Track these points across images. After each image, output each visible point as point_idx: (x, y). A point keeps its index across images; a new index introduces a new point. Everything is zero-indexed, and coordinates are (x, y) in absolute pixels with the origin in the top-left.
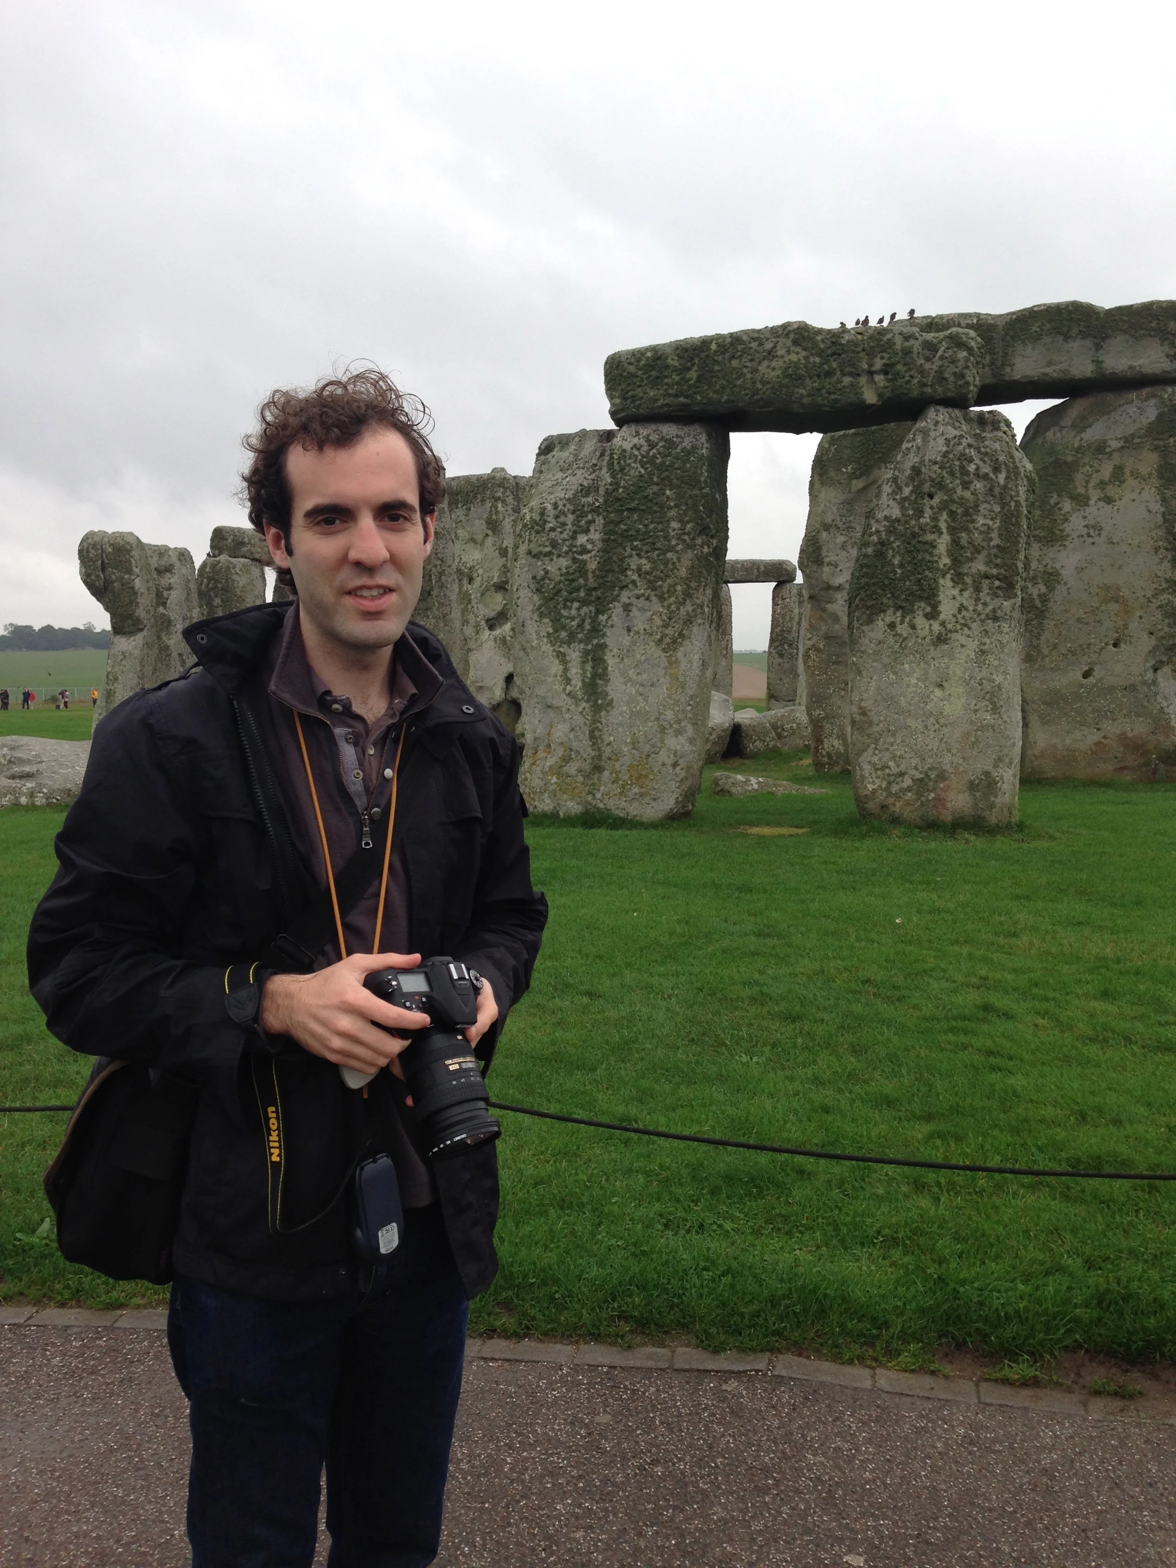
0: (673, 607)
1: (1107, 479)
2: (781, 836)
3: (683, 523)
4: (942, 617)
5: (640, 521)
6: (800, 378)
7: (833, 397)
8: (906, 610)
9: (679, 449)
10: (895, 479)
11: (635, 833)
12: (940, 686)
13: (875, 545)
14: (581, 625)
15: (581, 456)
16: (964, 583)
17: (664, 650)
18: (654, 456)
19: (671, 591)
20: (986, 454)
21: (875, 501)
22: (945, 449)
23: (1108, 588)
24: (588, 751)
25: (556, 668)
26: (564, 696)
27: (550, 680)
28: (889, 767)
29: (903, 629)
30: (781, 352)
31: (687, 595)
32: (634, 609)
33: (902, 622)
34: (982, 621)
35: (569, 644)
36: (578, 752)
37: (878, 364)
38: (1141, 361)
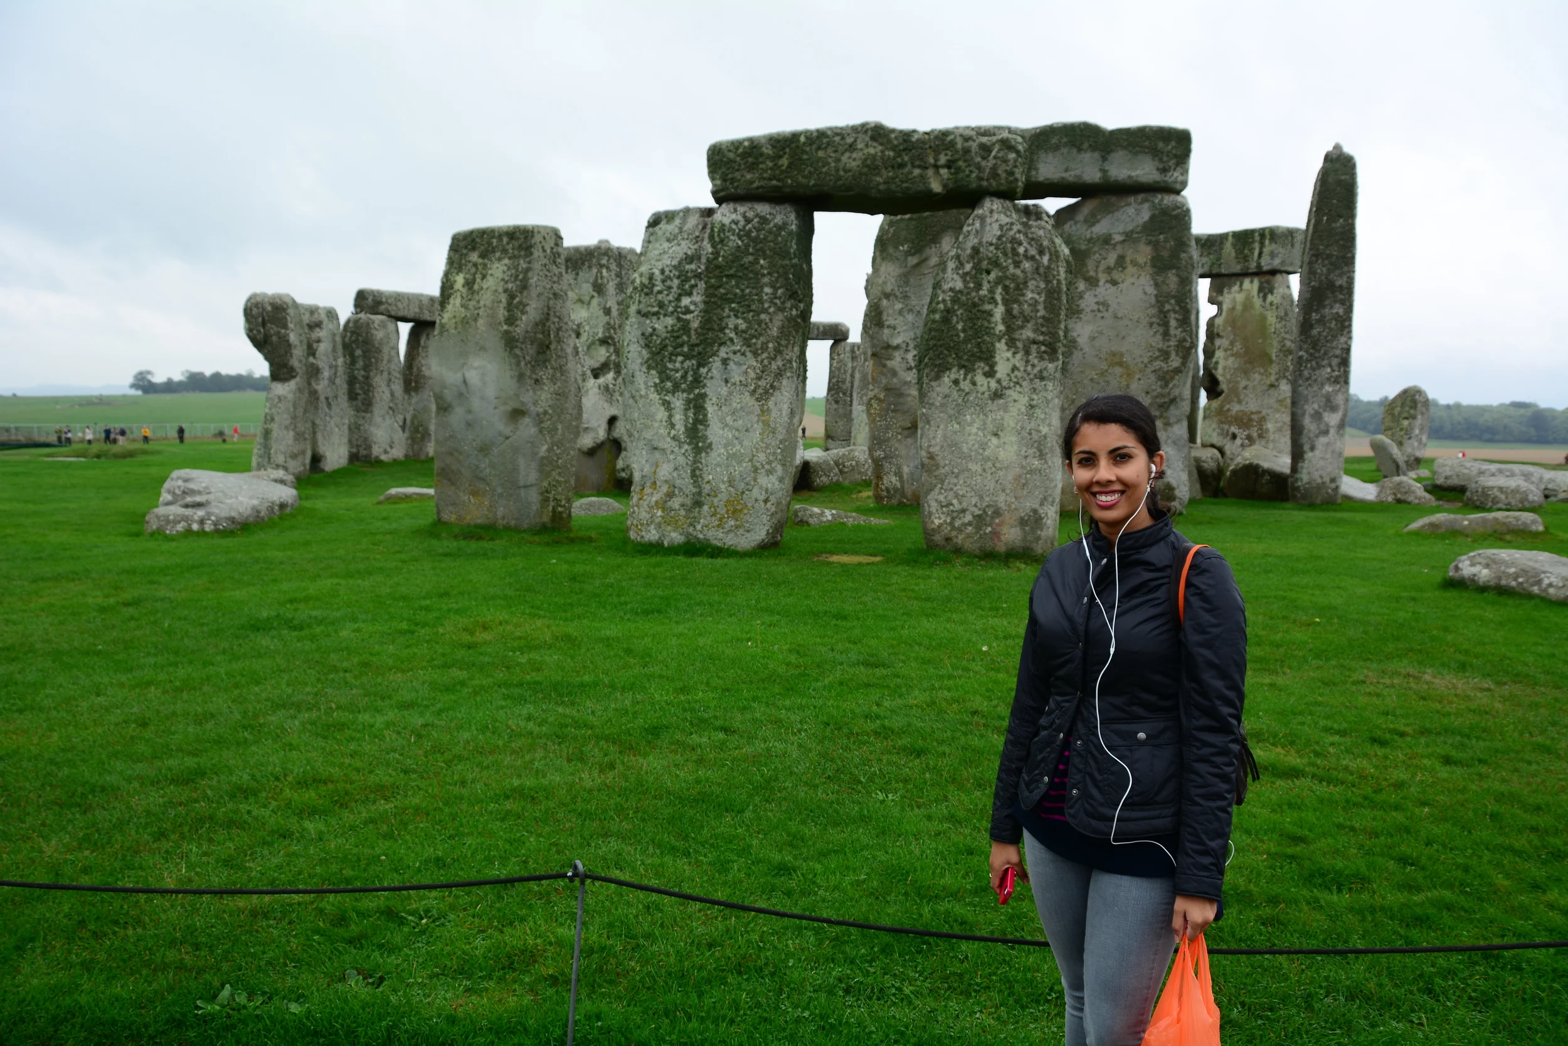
0: (766, 362)
1: (1112, 265)
2: (860, 564)
3: (776, 289)
4: (998, 375)
5: (737, 286)
6: (877, 167)
7: (905, 185)
8: (968, 369)
9: (772, 225)
10: (958, 257)
11: (732, 561)
12: (996, 435)
13: (942, 312)
14: (684, 377)
15: (685, 228)
16: (1016, 347)
17: (757, 400)
18: (750, 231)
19: (764, 348)
20: (1033, 239)
21: (941, 275)
22: (999, 233)
23: (1114, 354)
24: (691, 489)
25: (661, 414)
26: (669, 439)
27: (656, 425)
28: (952, 505)
29: (966, 385)
30: (860, 146)
31: (778, 351)
32: (731, 363)
33: (965, 379)
34: (1031, 380)
35: (673, 393)
36: (680, 489)
37: (943, 160)
38: (1138, 172)
